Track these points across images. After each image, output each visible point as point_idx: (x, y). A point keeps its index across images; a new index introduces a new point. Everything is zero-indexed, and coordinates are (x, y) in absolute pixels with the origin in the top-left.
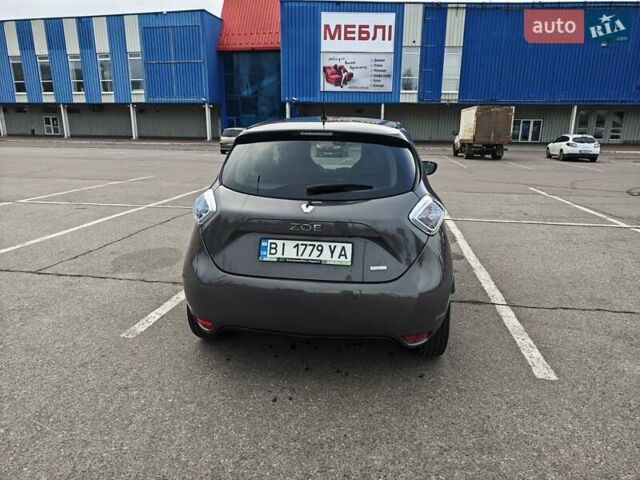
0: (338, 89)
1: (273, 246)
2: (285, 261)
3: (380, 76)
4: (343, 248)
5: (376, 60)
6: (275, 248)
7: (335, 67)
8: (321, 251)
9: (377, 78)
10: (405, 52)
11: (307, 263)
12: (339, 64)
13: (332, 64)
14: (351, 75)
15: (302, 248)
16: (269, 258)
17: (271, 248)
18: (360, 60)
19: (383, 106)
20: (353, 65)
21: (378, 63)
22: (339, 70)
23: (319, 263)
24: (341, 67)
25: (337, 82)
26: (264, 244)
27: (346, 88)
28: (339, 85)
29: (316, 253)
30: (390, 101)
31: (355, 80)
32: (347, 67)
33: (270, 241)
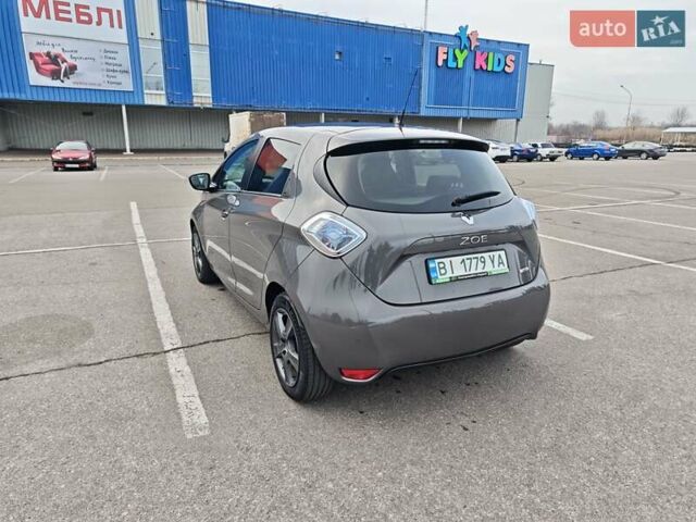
0: (57, 83)
1: (442, 265)
2: (457, 279)
3: (114, 71)
4: (500, 256)
5: (106, 51)
6: (444, 268)
7: (48, 54)
8: (484, 262)
9: (111, 74)
10: (142, 45)
11: (476, 277)
12: (54, 51)
13: (44, 50)
14: (73, 68)
15: (468, 262)
16: (441, 279)
17: (440, 268)
18: (84, 49)
19: (124, 108)
20: (75, 55)
21: (109, 55)
22: (54, 59)
23: (486, 275)
24: (56, 57)
25: (55, 75)
26: (431, 265)
27: (68, 83)
28: (59, 78)
29: (481, 265)
30: (131, 102)
31: (80, 74)
32: (66, 56)
33: (437, 261)
